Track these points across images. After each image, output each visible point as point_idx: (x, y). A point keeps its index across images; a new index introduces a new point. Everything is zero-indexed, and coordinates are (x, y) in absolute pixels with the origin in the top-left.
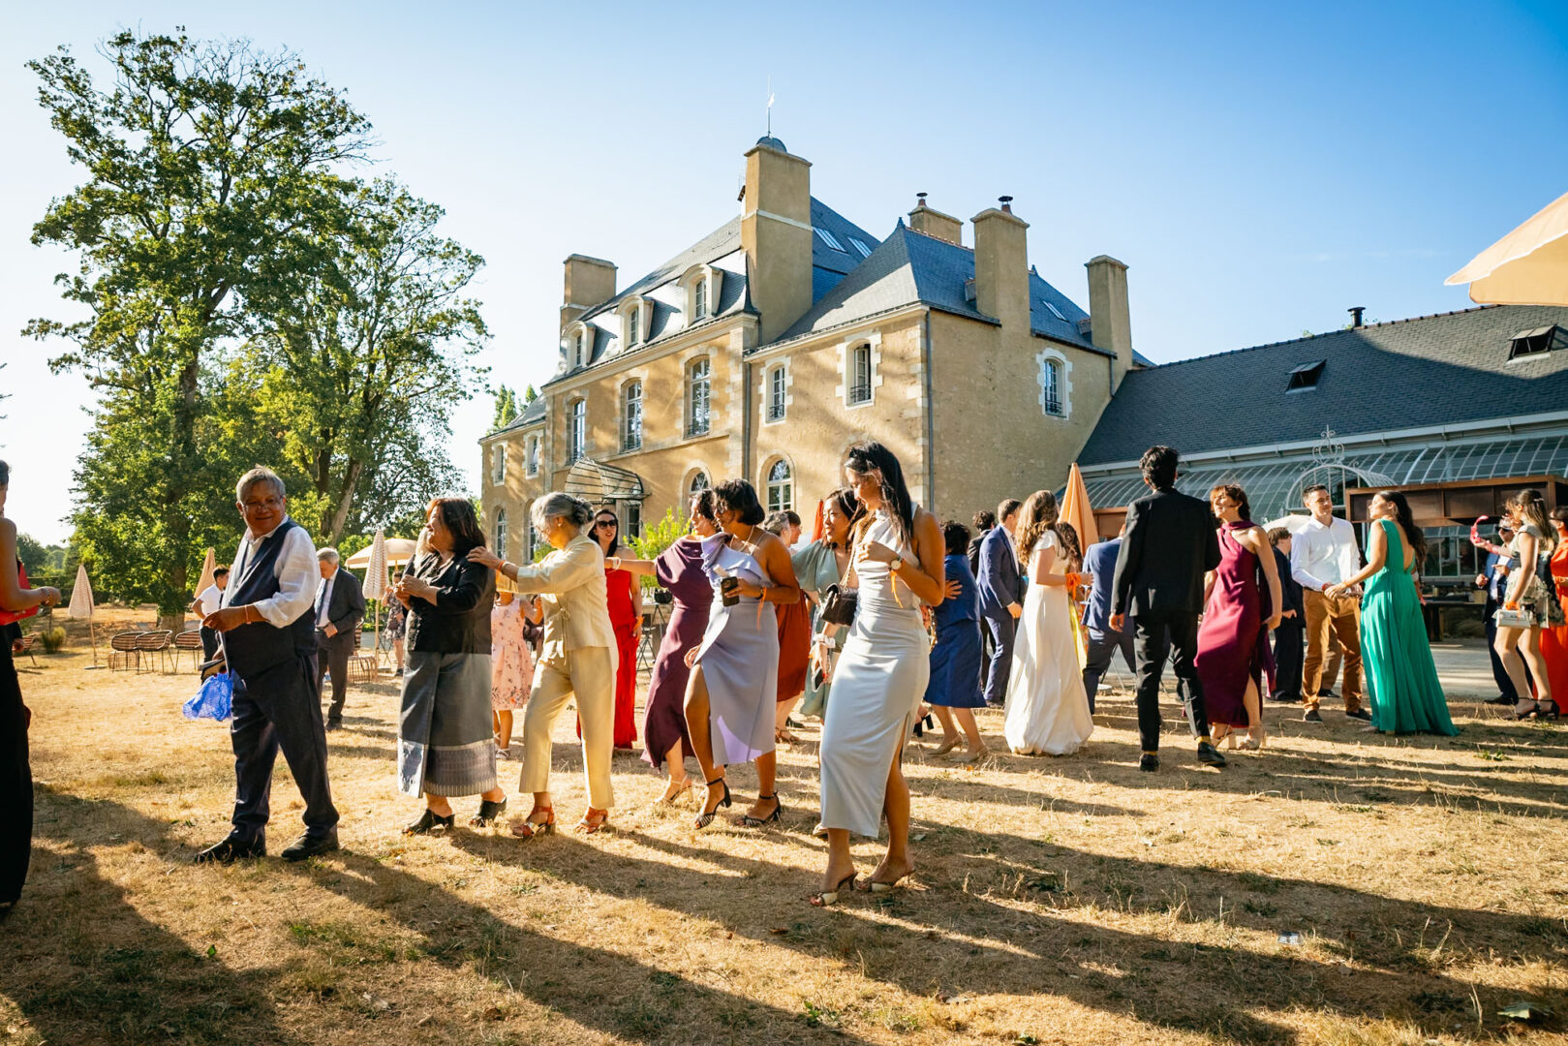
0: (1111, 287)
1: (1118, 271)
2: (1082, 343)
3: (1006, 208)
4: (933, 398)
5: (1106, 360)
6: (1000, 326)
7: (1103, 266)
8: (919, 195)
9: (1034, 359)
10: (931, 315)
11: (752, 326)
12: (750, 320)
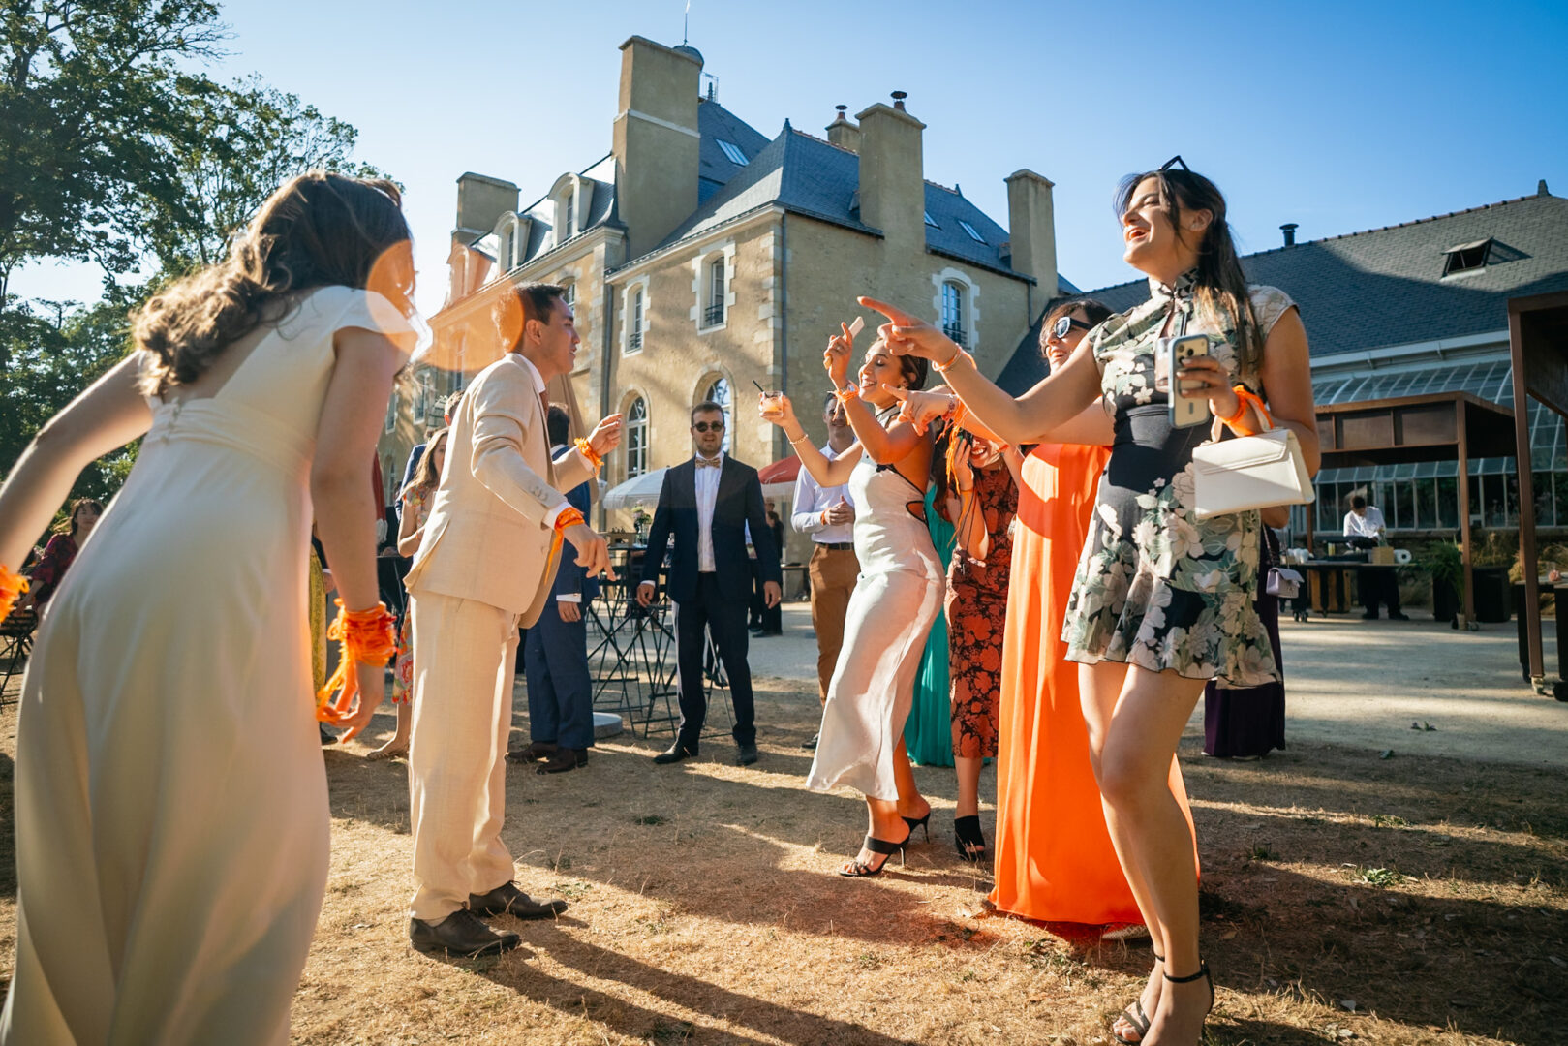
0: (1031, 205)
1: (1042, 188)
2: (1001, 268)
3: (899, 105)
4: (789, 317)
5: (1024, 286)
6: (883, 238)
7: (1023, 181)
8: (838, 107)
9: (929, 279)
10: (789, 219)
11: (617, 242)
12: (614, 235)
